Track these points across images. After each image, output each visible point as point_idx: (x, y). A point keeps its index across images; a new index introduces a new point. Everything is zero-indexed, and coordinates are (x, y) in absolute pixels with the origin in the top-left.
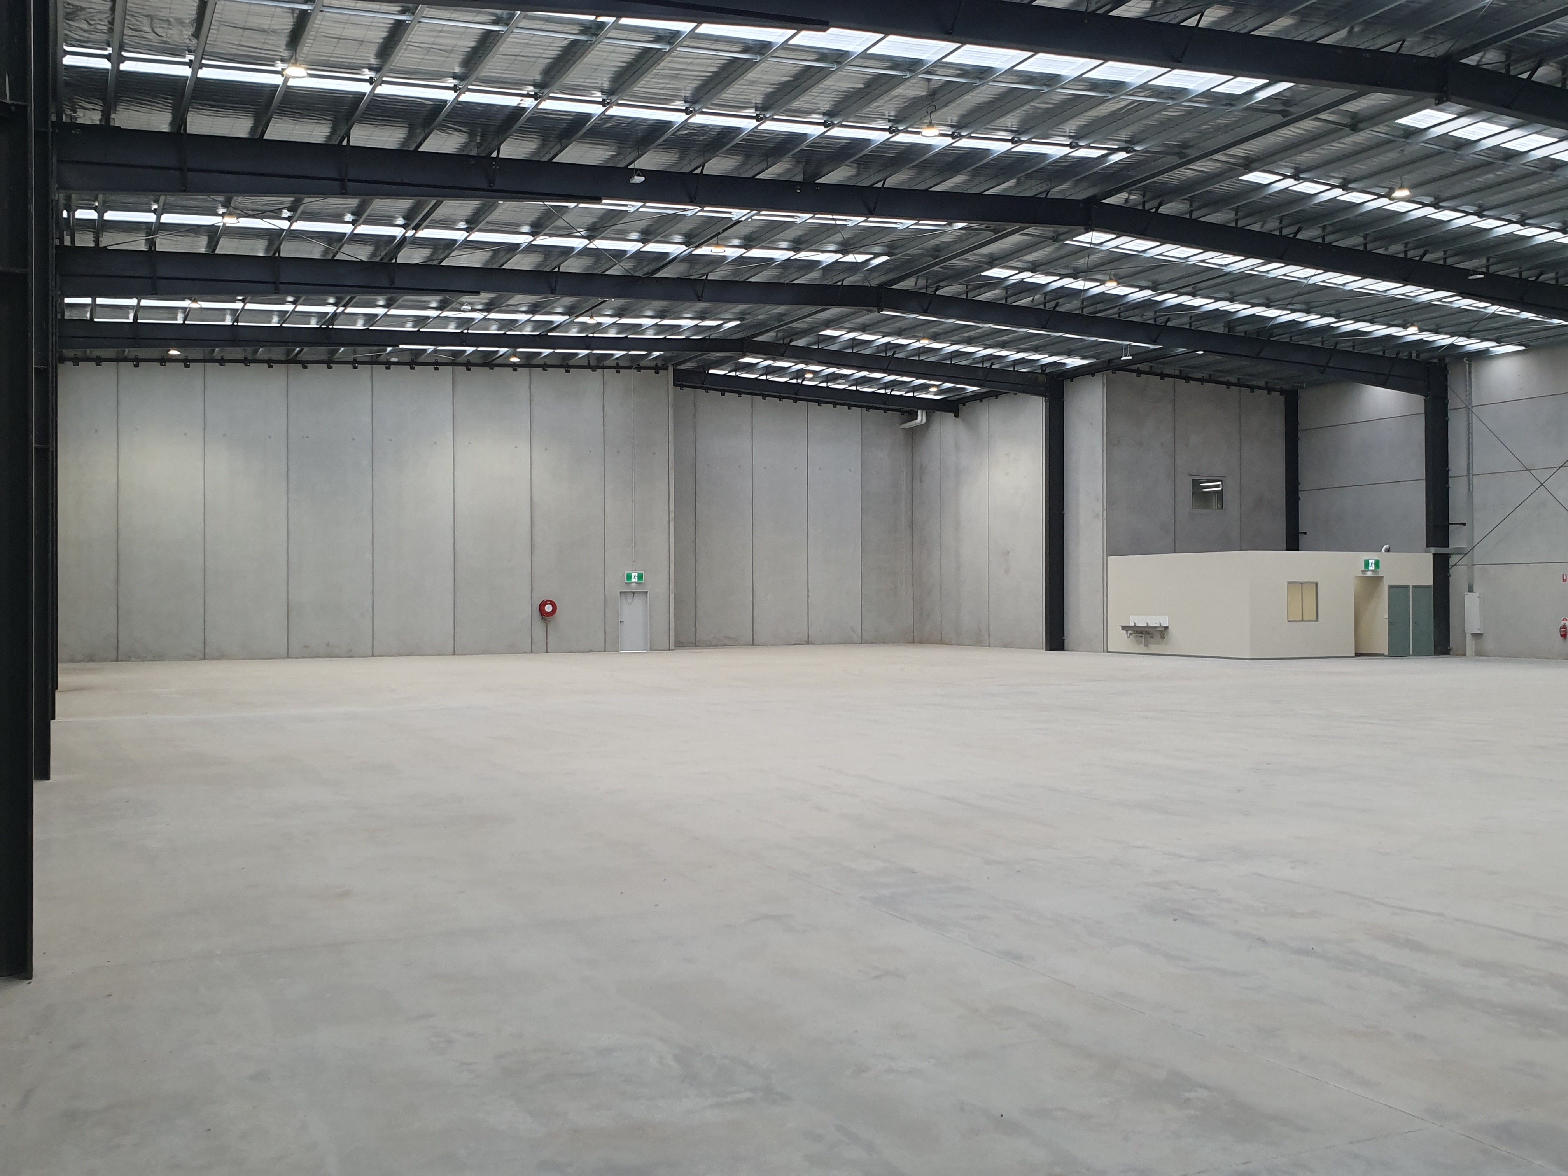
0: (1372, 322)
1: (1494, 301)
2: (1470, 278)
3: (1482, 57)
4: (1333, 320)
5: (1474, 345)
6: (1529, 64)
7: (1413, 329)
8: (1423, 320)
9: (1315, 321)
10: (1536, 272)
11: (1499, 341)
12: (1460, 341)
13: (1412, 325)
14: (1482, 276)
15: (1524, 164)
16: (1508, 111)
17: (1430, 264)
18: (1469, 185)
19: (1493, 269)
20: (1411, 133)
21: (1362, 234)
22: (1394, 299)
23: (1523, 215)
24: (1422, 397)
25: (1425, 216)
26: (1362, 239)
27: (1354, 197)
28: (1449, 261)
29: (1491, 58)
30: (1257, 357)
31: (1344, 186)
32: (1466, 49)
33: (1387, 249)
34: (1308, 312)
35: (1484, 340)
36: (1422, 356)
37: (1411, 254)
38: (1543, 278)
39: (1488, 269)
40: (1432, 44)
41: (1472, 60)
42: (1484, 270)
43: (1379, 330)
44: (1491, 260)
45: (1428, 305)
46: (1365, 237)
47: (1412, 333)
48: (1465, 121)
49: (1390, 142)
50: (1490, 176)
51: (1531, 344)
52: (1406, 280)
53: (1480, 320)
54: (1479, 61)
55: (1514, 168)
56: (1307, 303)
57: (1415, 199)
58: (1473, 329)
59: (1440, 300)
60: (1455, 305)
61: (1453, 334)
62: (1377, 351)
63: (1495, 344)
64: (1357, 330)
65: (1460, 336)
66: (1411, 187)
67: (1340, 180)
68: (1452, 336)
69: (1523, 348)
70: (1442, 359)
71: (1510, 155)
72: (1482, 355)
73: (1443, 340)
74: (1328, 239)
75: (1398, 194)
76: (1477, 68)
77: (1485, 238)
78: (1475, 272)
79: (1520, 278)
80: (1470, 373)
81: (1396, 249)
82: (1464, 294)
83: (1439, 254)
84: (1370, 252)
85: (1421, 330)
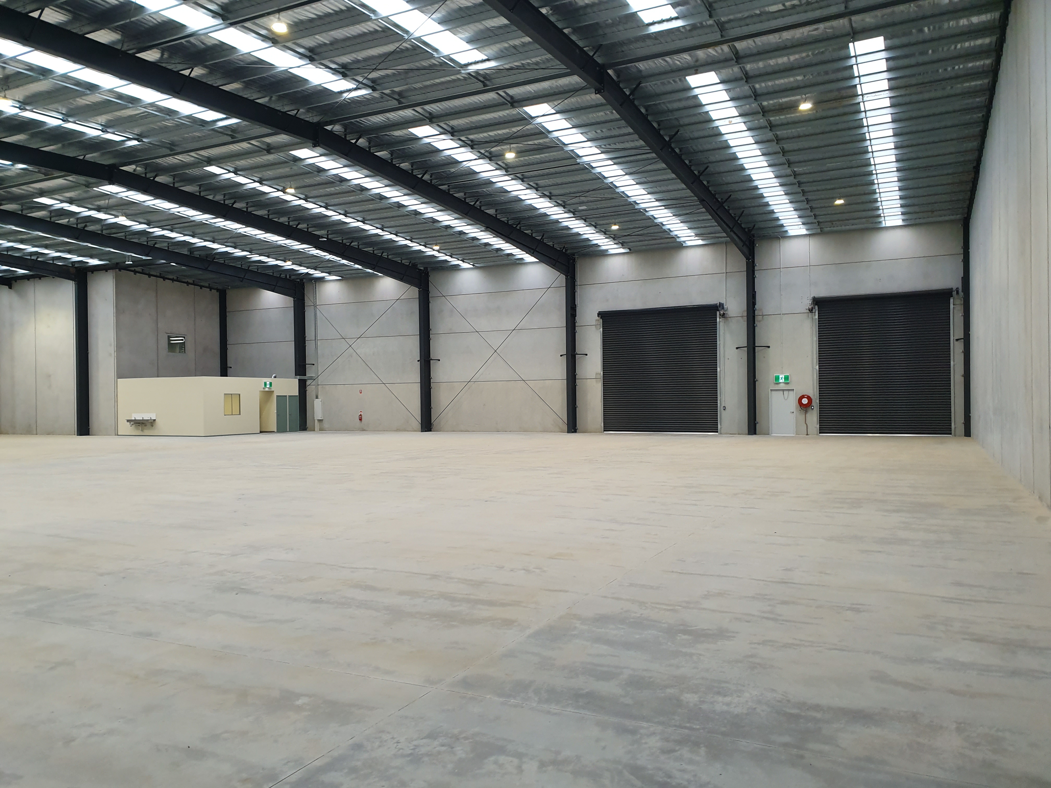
0: (268, 257)
1: (331, 252)
2: (320, 239)
3: (333, 127)
4: (248, 253)
5: (318, 274)
6: (356, 136)
7: (289, 263)
8: (294, 258)
9: (239, 253)
10: (350, 241)
11: (329, 273)
12: (311, 271)
13: (289, 261)
14: (326, 239)
15: (349, 186)
16: (346, 157)
17: (300, 230)
18: (322, 191)
19: (330, 237)
20: (297, 160)
21: (267, 209)
22: (281, 246)
23: (346, 211)
24: (292, 299)
25: (300, 205)
26: (267, 212)
27: (265, 189)
28: (310, 230)
29: (337, 128)
30: (206, 269)
31: (261, 182)
32: (327, 122)
33: (279, 219)
34: (235, 248)
35: (322, 272)
36: (293, 277)
37: (291, 223)
38: (353, 244)
39: (328, 236)
40: (311, 115)
41: (329, 128)
42: (326, 237)
43: (272, 262)
44: (329, 232)
45: (298, 251)
46: (269, 211)
47: (288, 265)
48: (323, 158)
49: (286, 162)
50: (333, 189)
51: (344, 276)
52: (288, 237)
53: (322, 262)
54: (332, 129)
55: (344, 187)
56: (235, 243)
57: (296, 195)
58: (319, 266)
59: (303, 249)
60: (311, 253)
61: (308, 268)
62: (270, 272)
63: (328, 275)
64: (260, 260)
65: (312, 269)
66: (295, 189)
67: (258, 179)
68: (307, 268)
69: (340, 278)
70: (302, 280)
71: (343, 180)
72: (321, 279)
73: (303, 270)
74: (250, 209)
75: (289, 190)
76: (331, 132)
77: (328, 221)
78: (323, 238)
79: (342, 243)
80: (315, 288)
81: (283, 220)
82: (317, 248)
83: (305, 226)
84: (271, 220)
85: (293, 264)
